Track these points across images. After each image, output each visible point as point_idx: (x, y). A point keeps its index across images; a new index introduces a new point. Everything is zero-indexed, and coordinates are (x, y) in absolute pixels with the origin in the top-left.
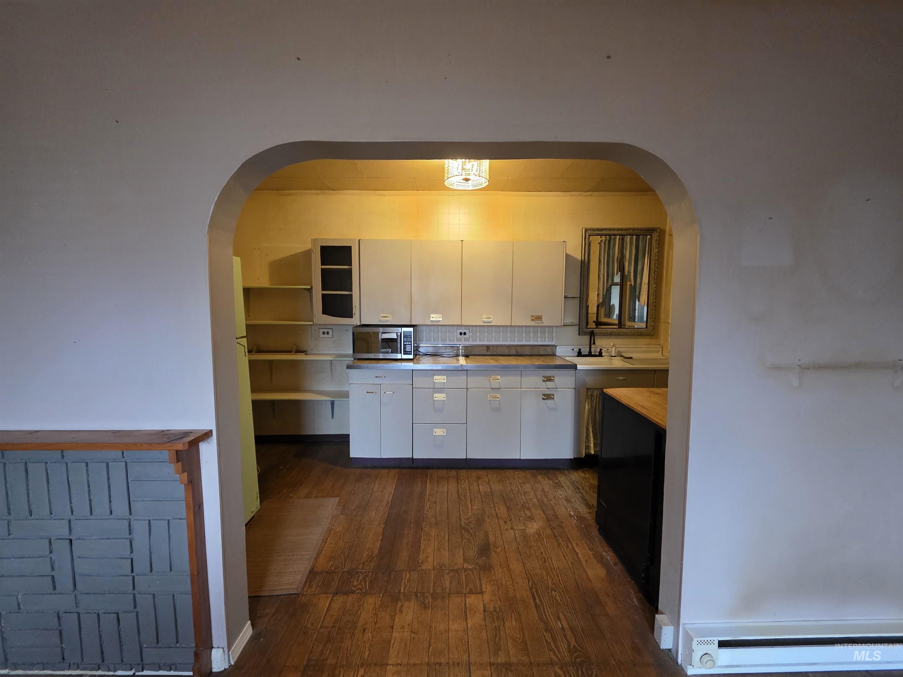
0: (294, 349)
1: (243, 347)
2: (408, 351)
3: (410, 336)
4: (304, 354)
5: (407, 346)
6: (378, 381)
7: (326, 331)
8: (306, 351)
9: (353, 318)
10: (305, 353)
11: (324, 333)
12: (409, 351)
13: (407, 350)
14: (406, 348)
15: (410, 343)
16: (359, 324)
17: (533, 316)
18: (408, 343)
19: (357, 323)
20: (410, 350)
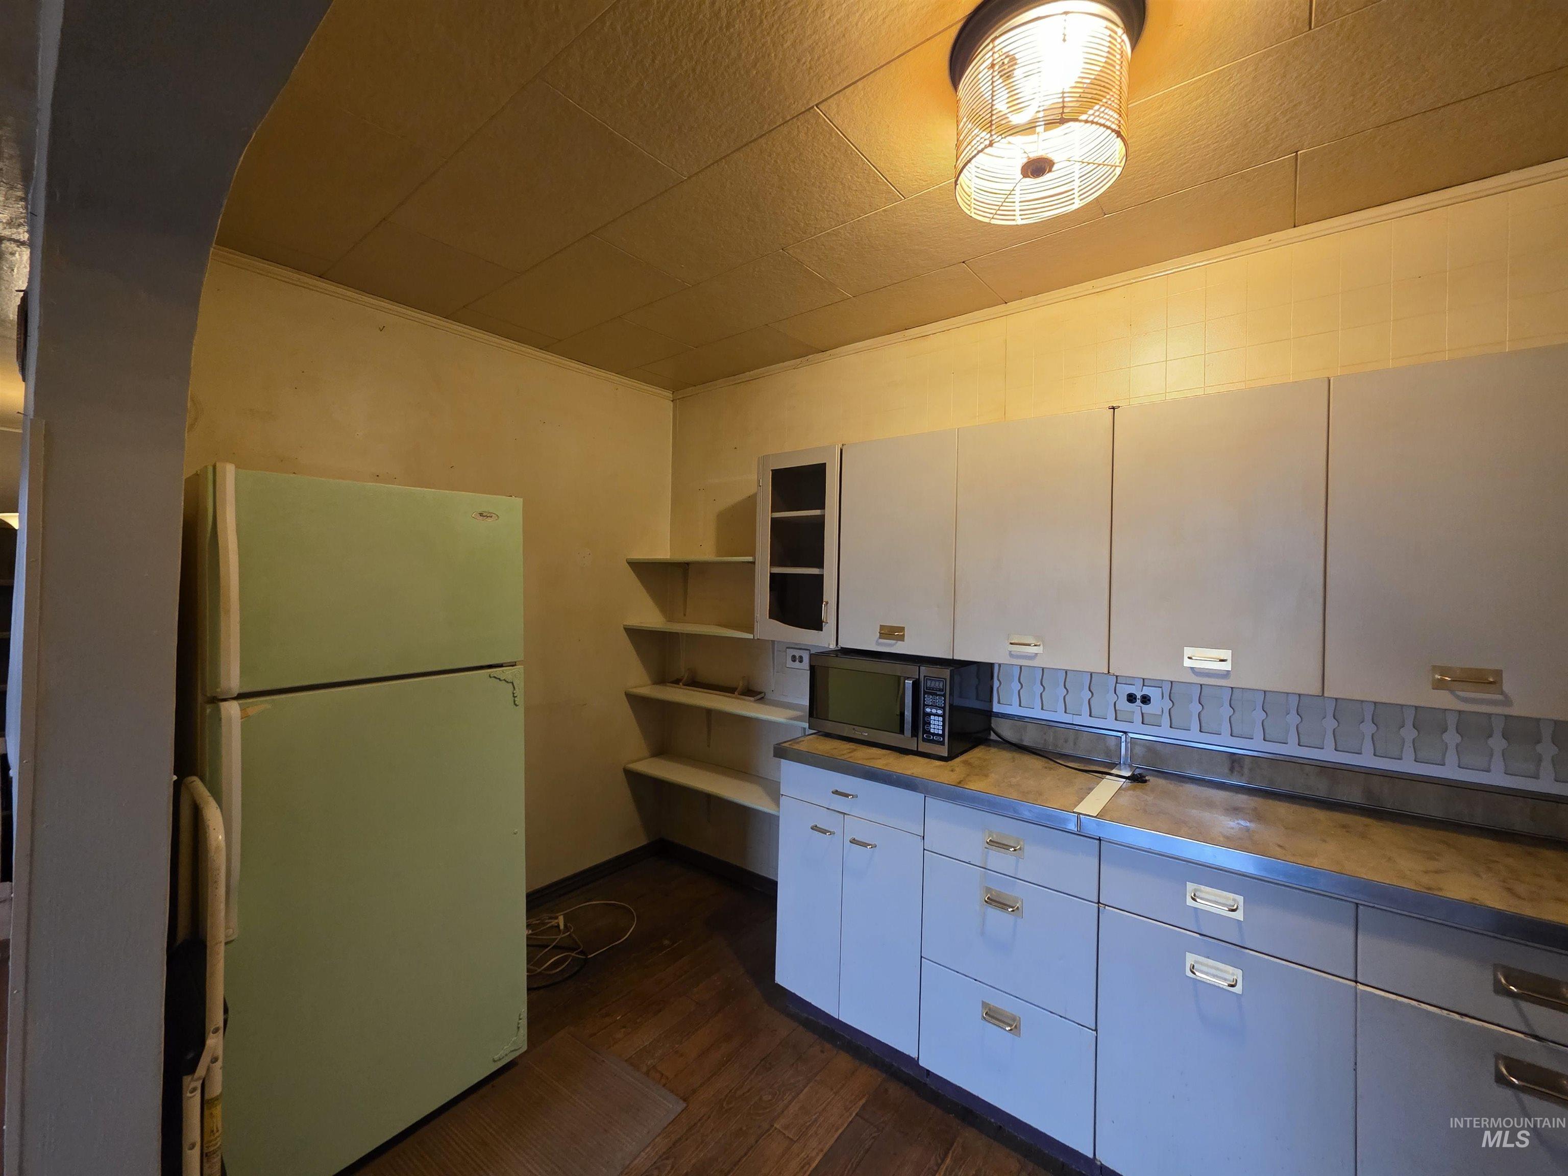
0: (741, 685)
1: (511, 684)
2: (934, 734)
3: (942, 693)
4: (752, 699)
5: (932, 717)
6: (839, 803)
7: (797, 653)
8: (761, 693)
9: (822, 631)
10: (759, 697)
11: (794, 659)
12: (938, 735)
13: (932, 731)
14: (930, 724)
15: (940, 712)
16: (833, 646)
17: (1444, 671)
18: (934, 711)
19: (829, 645)
20: (940, 732)
